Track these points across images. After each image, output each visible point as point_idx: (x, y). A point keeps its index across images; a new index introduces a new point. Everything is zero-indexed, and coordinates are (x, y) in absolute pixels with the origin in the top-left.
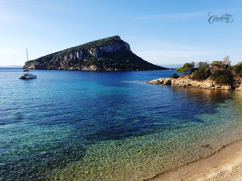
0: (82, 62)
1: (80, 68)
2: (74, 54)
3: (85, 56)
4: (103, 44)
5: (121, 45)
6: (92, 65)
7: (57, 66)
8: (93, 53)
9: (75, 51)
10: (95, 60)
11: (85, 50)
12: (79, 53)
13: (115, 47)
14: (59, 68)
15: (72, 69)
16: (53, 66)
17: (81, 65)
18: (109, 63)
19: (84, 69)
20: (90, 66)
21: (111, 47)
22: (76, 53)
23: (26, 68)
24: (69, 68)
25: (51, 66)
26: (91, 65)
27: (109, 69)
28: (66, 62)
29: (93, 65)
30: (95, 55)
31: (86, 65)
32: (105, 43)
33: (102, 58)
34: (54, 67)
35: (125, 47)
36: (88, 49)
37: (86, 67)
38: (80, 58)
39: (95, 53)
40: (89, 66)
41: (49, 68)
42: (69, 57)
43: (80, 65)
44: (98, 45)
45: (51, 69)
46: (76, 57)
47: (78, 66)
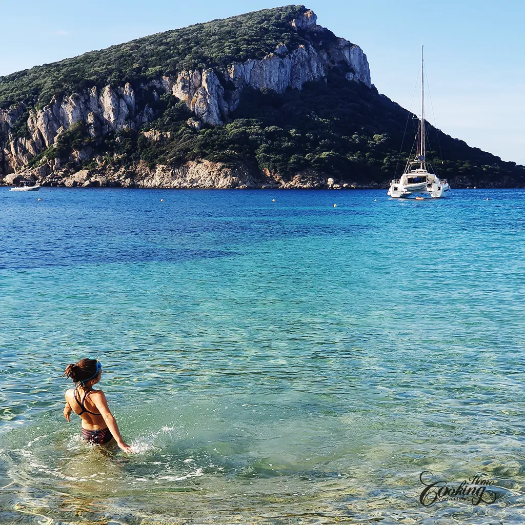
0: (134, 145)
1: (132, 175)
2: (87, 101)
3: (151, 111)
4: (239, 50)
5: (325, 57)
6: (199, 162)
8: (190, 98)
9: (90, 84)
10: (210, 135)
11: (146, 80)
12: (118, 97)
13: (299, 67)
17: (131, 160)
18: (289, 152)
19: (156, 181)
20: (187, 167)
21: (282, 65)
22: (99, 93)
24: (66, 174)
26: (196, 158)
27: (295, 182)
28: (39, 146)
29: (206, 162)
30: (208, 105)
31: (162, 161)
32: (248, 42)
33: (248, 124)
35: (347, 67)
36: (159, 75)
37: (163, 170)
38: (122, 120)
39: (205, 95)
40: (180, 163)
42: (55, 120)
43: (127, 162)
44: (211, 52)
46: (98, 118)
47: (114, 164)
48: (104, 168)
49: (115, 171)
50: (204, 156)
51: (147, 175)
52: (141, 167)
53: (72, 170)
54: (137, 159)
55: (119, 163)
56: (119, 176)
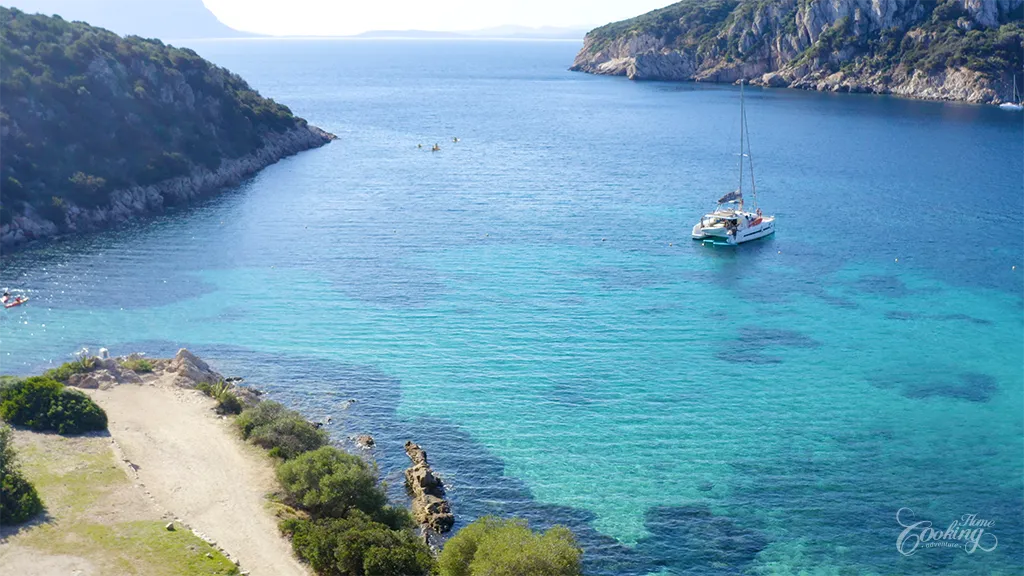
0: (897, 46)
1: (887, 80)
3: (921, 8)
6: (957, 70)
7: (755, 62)
10: (977, 38)
14: (766, 77)
15: (836, 87)
16: (730, 61)
17: (890, 63)
19: (910, 89)
20: (945, 75)
23: (594, 65)
24: (823, 76)
25: (723, 64)
26: (957, 64)
28: (804, 43)
29: (964, 70)
31: (921, 66)
34: (738, 66)
37: (919, 77)
38: (889, 18)
40: (937, 70)
41: (708, 73)
42: (822, 15)
43: (887, 64)
45: (718, 80)
46: (866, 14)
47: (872, 66)
48: (860, 72)
49: (872, 74)
50: (963, 62)
51: (903, 81)
52: (899, 71)
53: (829, 72)
54: (897, 62)
55: (877, 66)
56: (873, 81)
